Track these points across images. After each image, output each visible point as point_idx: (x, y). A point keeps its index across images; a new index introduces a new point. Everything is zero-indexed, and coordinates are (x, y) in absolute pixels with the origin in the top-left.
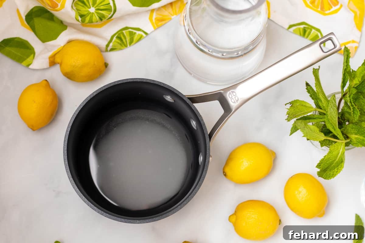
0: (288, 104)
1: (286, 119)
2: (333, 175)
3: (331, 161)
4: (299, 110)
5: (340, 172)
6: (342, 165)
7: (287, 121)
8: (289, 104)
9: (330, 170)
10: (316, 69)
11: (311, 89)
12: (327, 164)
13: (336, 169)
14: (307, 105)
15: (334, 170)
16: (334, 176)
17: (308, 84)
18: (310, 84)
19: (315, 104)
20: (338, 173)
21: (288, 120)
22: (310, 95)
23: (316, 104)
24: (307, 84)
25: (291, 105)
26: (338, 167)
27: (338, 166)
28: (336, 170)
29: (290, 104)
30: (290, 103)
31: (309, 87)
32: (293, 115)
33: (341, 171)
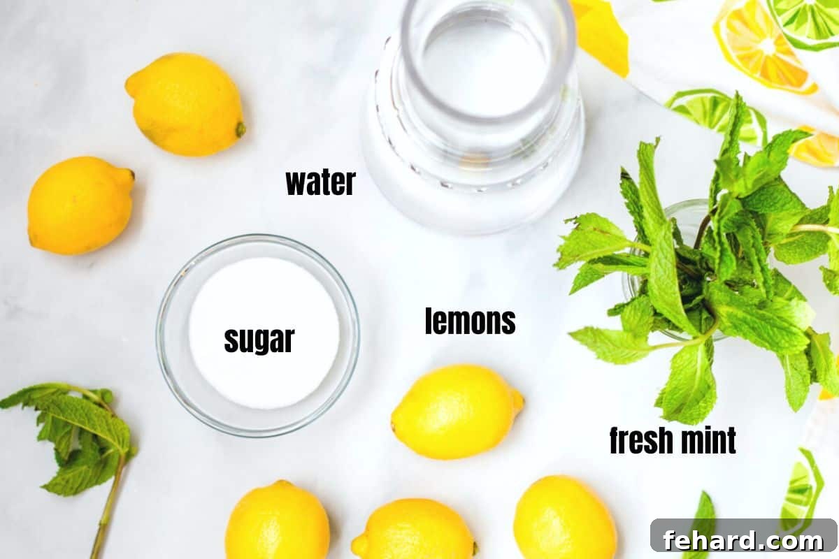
0: (571, 220)
1: (554, 265)
2: (699, 414)
3: (681, 392)
4: (589, 243)
5: (712, 407)
6: (711, 393)
7: (556, 268)
8: (574, 221)
9: (690, 408)
10: (646, 145)
11: (631, 188)
12: (675, 400)
13: (702, 402)
14: (613, 231)
15: (698, 407)
16: (702, 416)
17: (627, 174)
18: (631, 175)
19: (636, 226)
20: (708, 411)
21: (561, 264)
22: (626, 203)
23: (639, 227)
24: (624, 175)
25: (577, 224)
26: (704, 399)
27: (704, 396)
28: (701, 404)
29: (575, 223)
30: (576, 218)
31: (627, 183)
32: (572, 256)
33: (715, 406)
